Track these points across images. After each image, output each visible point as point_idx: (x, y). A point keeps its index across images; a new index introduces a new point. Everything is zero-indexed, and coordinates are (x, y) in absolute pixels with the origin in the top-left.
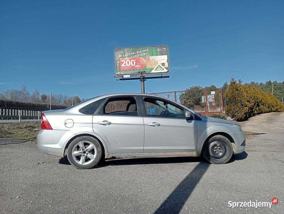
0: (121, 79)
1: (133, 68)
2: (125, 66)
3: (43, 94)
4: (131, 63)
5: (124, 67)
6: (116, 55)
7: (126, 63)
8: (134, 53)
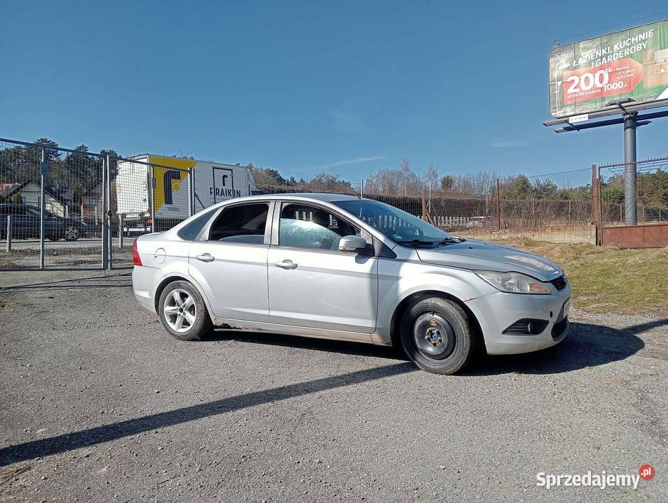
0: (567, 129)
1: (601, 94)
2: (577, 90)
3: (446, 175)
4: (594, 81)
5: (575, 93)
6: (552, 66)
7: (579, 82)
8: (607, 51)
